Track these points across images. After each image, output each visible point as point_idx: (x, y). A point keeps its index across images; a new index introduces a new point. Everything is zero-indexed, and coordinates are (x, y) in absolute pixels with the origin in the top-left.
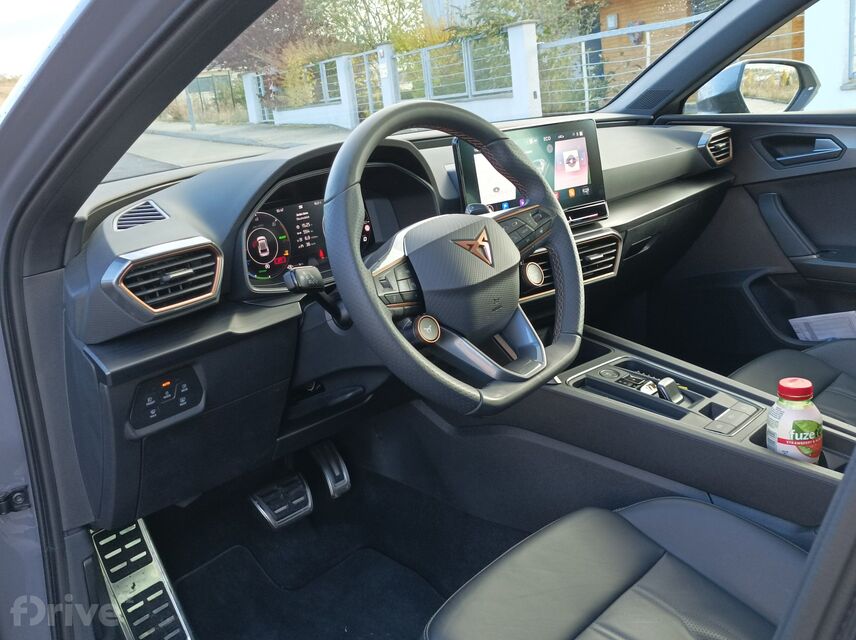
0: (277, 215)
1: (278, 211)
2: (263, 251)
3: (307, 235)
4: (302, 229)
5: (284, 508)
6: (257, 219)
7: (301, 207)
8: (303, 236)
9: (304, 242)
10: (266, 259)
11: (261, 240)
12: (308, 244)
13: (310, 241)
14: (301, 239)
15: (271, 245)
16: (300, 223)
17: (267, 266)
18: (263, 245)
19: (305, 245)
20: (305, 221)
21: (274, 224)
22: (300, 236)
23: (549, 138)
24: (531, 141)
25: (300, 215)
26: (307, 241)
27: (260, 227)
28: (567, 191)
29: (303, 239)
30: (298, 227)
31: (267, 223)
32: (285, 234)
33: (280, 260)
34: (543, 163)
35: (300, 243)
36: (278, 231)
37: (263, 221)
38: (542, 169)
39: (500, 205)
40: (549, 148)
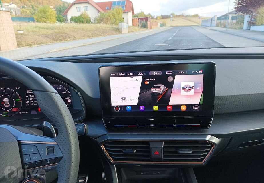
0: (16, 90)
1: (16, 88)
2: (8, 104)
3: (32, 100)
4: (29, 97)
6: (5, 91)
8: (30, 100)
10: (8, 108)
11: (6, 100)
12: (32, 104)
13: (34, 103)
15: (11, 101)
16: (29, 95)
17: (8, 111)
18: (6, 102)
19: (30, 104)
20: (31, 94)
21: (13, 94)
22: (28, 100)
23: (171, 73)
24: (155, 73)
25: (29, 91)
26: (32, 103)
27: (6, 94)
28: (180, 106)
29: (30, 102)
30: (27, 96)
31: (10, 93)
32: (19, 99)
33: (15, 109)
34: (163, 87)
35: (27, 103)
36: (16, 97)
37: (7, 91)
38: (162, 90)
39: (125, 107)
40: (170, 79)
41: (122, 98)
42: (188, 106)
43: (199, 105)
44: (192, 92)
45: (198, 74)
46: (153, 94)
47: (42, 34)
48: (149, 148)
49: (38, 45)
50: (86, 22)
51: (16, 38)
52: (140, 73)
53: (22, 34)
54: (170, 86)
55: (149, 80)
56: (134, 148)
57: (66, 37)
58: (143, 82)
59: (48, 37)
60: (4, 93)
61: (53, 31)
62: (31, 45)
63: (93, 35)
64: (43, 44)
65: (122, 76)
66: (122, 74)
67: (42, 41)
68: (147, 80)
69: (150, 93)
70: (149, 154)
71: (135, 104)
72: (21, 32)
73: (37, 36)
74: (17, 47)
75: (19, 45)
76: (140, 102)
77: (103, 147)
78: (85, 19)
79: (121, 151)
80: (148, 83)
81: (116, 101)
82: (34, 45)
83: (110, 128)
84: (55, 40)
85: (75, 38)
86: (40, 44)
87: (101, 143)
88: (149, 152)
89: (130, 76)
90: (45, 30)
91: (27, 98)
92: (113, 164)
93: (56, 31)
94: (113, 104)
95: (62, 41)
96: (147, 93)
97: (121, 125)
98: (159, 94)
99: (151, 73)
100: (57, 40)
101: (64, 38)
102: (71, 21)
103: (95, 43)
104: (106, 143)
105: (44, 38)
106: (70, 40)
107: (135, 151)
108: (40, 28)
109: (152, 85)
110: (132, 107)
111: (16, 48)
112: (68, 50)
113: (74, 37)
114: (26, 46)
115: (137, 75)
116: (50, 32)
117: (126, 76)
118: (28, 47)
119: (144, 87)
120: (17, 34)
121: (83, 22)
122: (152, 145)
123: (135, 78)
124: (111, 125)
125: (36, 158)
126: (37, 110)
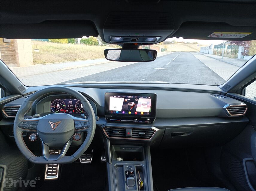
0: (64, 101)
3: (71, 106)
4: (69, 105)
5: (85, 160)
7: (70, 100)
9: (69, 107)
10: (58, 109)
11: (58, 105)
12: (70, 108)
15: (61, 106)
17: (58, 111)
20: (71, 103)
21: (62, 102)
23: (137, 97)
24: (130, 97)
27: (59, 102)
28: (140, 112)
30: (69, 104)
31: (60, 102)
32: (65, 105)
33: (62, 110)
34: (133, 103)
35: (68, 108)
36: (63, 104)
37: (59, 101)
38: (133, 105)
39: (116, 111)
40: (136, 100)
41: (115, 107)
42: (144, 113)
43: (149, 112)
44: (146, 106)
45: (149, 98)
46: (129, 106)
47: (55, 54)
48: (125, 131)
49: (51, 63)
50: (94, 44)
51: (33, 56)
52: (123, 96)
53: (38, 53)
54: (136, 103)
56: (118, 131)
57: (76, 57)
58: (125, 100)
59: (60, 57)
60: (58, 101)
61: (64, 51)
62: (45, 63)
63: (100, 57)
64: (55, 62)
65: (115, 97)
67: (54, 60)
71: (121, 110)
72: (37, 51)
73: (50, 55)
74: (33, 64)
75: (35, 62)
76: (123, 110)
77: (104, 130)
78: (93, 41)
79: (112, 132)
80: (127, 101)
81: (112, 108)
82: (48, 63)
83: (108, 121)
84: (66, 59)
85: (83, 59)
86: (53, 62)
87: (103, 128)
88: (125, 133)
89: (119, 97)
90: (58, 50)
92: (108, 138)
93: (68, 51)
94: (110, 110)
95: (72, 60)
96: (126, 106)
97: (113, 120)
98: (131, 106)
99: (128, 97)
100: (68, 60)
101: (74, 58)
102: (80, 42)
103: (101, 64)
104: (105, 128)
105: (57, 57)
106: (79, 60)
107: (119, 132)
108: (53, 47)
109: (128, 102)
110: (119, 111)
111: (32, 64)
112: (76, 69)
113: (83, 58)
114: (40, 63)
116: (62, 52)
117: (117, 97)
118: (42, 64)
119: (125, 103)
120: (34, 53)
121: (91, 44)
122: (126, 130)
123: (121, 98)
124: (109, 119)
125: (80, 126)
126: (72, 111)
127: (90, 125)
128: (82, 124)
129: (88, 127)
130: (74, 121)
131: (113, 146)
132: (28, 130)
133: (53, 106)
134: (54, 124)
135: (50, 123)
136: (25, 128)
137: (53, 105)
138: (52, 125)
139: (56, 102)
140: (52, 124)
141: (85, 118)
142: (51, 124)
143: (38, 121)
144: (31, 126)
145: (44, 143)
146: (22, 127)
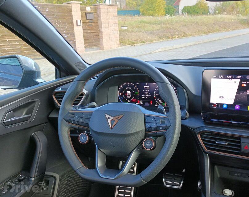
1: (137, 84)
2: (129, 96)
3: (147, 94)
4: (145, 92)
6: (129, 85)
7: (147, 84)
8: (145, 94)
9: (145, 96)
10: (129, 99)
11: (129, 92)
12: (147, 98)
13: (148, 97)
14: (144, 95)
16: (145, 89)
17: (129, 101)
18: (129, 93)
19: (145, 97)
20: (147, 89)
21: (134, 88)
22: (144, 94)
25: (146, 87)
26: (146, 96)
27: (129, 88)
29: (145, 95)
30: (144, 91)
32: (138, 92)
33: (134, 100)
35: (143, 96)
36: (136, 90)
37: (131, 86)
39: (222, 105)
41: (220, 97)
46: (248, 95)
47: (147, 31)
48: (240, 142)
49: (142, 44)
50: (203, 13)
51: (120, 35)
52: (238, 77)
53: (125, 31)
55: (246, 83)
56: (226, 141)
57: (174, 33)
58: (240, 84)
59: (153, 34)
60: (128, 86)
61: (160, 26)
62: (133, 43)
63: (210, 31)
64: (147, 42)
65: (222, 78)
66: (222, 76)
67: (146, 39)
68: (244, 83)
69: (246, 94)
70: (239, 148)
71: (232, 102)
72: (125, 28)
73: (141, 33)
74: (119, 45)
75: (122, 43)
76: (236, 102)
77: (199, 136)
78: (202, 9)
79: (214, 142)
80: (245, 85)
81: (215, 99)
82: (137, 43)
83: (207, 122)
84: (161, 38)
85: (185, 35)
86: (144, 42)
87: (198, 133)
88: (239, 146)
89: (229, 78)
90: (151, 25)
91: (144, 92)
92: (206, 153)
93: (163, 26)
94: (211, 102)
95: (168, 38)
96: (243, 94)
97: (217, 120)
100: (163, 38)
101: (172, 35)
102: (182, 12)
103: (211, 41)
104: (202, 134)
105: (149, 35)
106: (179, 37)
107: (227, 143)
108: (146, 22)
110: (228, 105)
111: (118, 47)
112: (175, 50)
113: (185, 33)
114: (128, 44)
115: (235, 78)
116: (156, 27)
117: (225, 78)
118: (131, 45)
119: (241, 89)
120: (120, 31)
121: (198, 14)
122: (242, 140)
123: (233, 80)
124: (208, 119)
125: (154, 125)
126: (149, 103)
127: (170, 125)
128: (158, 122)
129: (167, 128)
130: (145, 116)
131: (216, 167)
132: (77, 126)
133: (121, 94)
134: (112, 118)
135: (107, 116)
136: (73, 122)
137: (121, 91)
138: (109, 121)
139: (125, 87)
140: (109, 118)
141: (163, 113)
142: (107, 118)
143: (91, 113)
144: (81, 120)
145: (99, 149)
146: (69, 121)
